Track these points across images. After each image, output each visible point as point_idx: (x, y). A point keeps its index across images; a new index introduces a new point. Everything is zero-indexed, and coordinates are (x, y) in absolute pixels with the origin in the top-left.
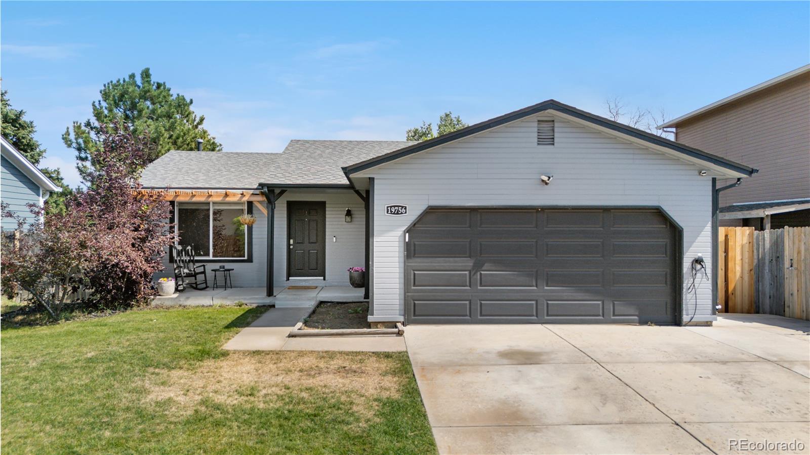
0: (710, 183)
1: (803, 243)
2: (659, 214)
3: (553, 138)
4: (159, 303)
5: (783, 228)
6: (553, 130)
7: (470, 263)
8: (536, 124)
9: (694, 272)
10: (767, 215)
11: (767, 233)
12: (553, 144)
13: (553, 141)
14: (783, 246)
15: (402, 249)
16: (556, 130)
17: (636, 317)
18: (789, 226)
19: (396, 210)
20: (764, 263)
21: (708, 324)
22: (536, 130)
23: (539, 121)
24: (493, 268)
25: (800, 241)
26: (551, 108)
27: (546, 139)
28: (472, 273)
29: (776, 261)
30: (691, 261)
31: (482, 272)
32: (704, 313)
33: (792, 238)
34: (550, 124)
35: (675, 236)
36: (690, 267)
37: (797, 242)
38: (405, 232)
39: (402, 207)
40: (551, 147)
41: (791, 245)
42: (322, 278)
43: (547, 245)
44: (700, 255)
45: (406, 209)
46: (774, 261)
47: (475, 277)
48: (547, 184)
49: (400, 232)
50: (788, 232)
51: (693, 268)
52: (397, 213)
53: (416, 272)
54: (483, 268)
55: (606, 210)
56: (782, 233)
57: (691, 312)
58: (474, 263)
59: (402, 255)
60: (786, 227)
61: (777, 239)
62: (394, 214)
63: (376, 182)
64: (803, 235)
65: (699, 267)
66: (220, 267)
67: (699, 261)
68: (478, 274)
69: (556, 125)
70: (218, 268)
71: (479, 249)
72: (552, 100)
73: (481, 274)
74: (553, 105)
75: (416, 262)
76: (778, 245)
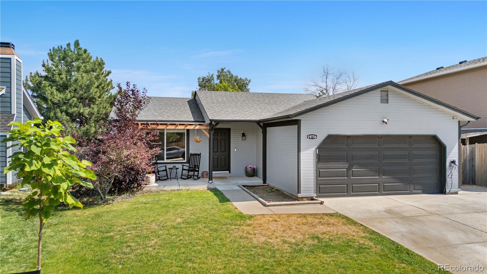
0: (458, 123)
1: (483, 152)
2: (435, 139)
3: (388, 100)
4: (148, 189)
5: (475, 144)
6: (388, 96)
7: (347, 165)
8: (380, 92)
9: (451, 168)
10: (467, 138)
11: (468, 146)
12: (388, 103)
13: (388, 101)
14: (475, 153)
15: (315, 158)
16: (389, 96)
17: (421, 191)
18: (478, 143)
19: (312, 137)
20: (467, 161)
21: (456, 193)
22: (380, 95)
23: (381, 91)
24: (358, 167)
25: (482, 150)
26: (390, 85)
27: (385, 100)
28: (348, 171)
29: (472, 160)
30: (449, 162)
31: (353, 169)
32: (455, 189)
33: (479, 149)
34: (386, 93)
35: (441, 150)
36: (449, 165)
37: (481, 151)
38: (316, 149)
39: (315, 135)
40: (387, 104)
41: (479, 153)
42: (228, 172)
43: (383, 154)
44: (454, 159)
45: (317, 136)
46: (471, 161)
47: (349, 172)
48: (386, 123)
49: (314, 149)
50: (478, 146)
51: (450, 165)
52: (313, 139)
53: (320, 170)
54: (354, 167)
55: (410, 136)
56: (475, 146)
57: (450, 187)
58: (349, 165)
59: (315, 161)
60: (476, 143)
61: (472, 150)
62: (311, 139)
63: (302, 122)
64: (483, 147)
65: (453, 164)
66: (173, 167)
67: (453, 162)
68: (351, 171)
69: (389, 93)
70: (172, 167)
71: (351, 157)
72: (391, 81)
73: (352, 170)
74: (391, 83)
75: (321, 165)
76: (473, 152)
